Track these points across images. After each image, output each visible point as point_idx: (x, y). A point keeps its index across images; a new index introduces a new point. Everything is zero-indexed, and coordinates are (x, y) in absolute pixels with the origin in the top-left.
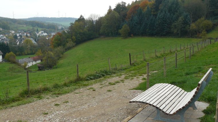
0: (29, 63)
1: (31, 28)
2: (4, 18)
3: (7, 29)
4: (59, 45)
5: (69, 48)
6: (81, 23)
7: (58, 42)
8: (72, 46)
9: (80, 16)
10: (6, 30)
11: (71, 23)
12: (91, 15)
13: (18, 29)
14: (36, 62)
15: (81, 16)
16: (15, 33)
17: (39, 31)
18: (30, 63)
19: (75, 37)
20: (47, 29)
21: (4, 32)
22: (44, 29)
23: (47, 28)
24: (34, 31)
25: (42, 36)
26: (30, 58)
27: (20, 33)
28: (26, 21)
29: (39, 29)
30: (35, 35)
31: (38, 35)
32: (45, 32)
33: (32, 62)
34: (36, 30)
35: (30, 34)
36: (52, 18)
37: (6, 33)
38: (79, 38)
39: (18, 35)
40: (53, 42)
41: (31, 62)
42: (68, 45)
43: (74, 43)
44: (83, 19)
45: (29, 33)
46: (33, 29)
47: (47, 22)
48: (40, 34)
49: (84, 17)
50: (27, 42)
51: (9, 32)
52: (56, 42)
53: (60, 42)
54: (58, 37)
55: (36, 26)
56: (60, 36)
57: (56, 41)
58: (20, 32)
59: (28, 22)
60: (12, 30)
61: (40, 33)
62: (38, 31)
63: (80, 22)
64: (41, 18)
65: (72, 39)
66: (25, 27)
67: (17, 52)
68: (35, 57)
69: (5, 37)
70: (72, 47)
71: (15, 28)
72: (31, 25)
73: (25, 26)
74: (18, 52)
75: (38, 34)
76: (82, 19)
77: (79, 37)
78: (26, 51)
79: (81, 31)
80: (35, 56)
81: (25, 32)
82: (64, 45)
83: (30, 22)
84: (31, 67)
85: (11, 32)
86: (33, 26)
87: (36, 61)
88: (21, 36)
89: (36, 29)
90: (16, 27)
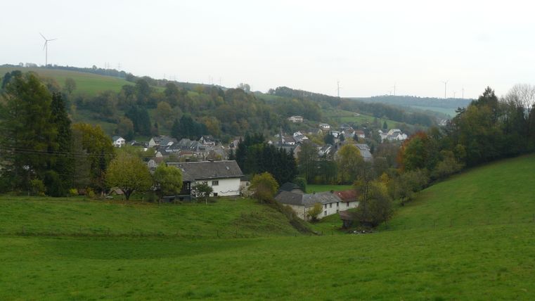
0: (328, 206)
1: (372, 119)
2: (314, 94)
3: (315, 120)
4: (418, 164)
5: (444, 177)
6: (486, 108)
7: (417, 156)
8: (452, 171)
9: (484, 91)
10: (311, 122)
11: (459, 109)
12: (516, 89)
13: (339, 122)
14: (348, 205)
15: (488, 91)
16: (331, 129)
17: (388, 128)
18: (331, 206)
19: (463, 147)
20: (408, 125)
21: (307, 125)
22: (401, 124)
23: (410, 123)
24: (378, 127)
25: (394, 141)
26: (334, 194)
27: (342, 130)
28: (362, 103)
29: (390, 123)
30: (377, 137)
31: (383, 137)
32: (403, 132)
33: (338, 203)
34: (382, 127)
35: (367, 135)
36: (427, 98)
37: (310, 128)
38: (475, 151)
39: (336, 135)
40: (405, 156)
41: (334, 206)
42: (442, 166)
43: (459, 163)
44: (494, 98)
45: (363, 132)
46: (376, 122)
47: (414, 107)
48: (390, 136)
49: (496, 94)
50: (349, 152)
51: (318, 127)
52: (412, 155)
53: (420, 157)
54: (417, 143)
55: (384, 116)
56: (424, 142)
57: (411, 153)
58: (343, 127)
59: (366, 105)
60: (326, 122)
61: (391, 132)
62: (385, 129)
63: (482, 107)
64: (401, 97)
65: (456, 152)
66: (358, 118)
67: (316, 174)
68: (348, 191)
69: (305, 138)
70: (453, 174)
71: (333, 119)
72: (372, 114)
73: (358, 115)
74: (320, 175)
75: (386, 136)
76: (490, 98)
77: (476, 149)
78: (340, 175)
79: (484, 131)
80: (348, 189)
81: (356, 128)
82: (432, 166)
83: (371, 105)
84: (332, 216)
85: (322, 128)
86: (376, 116)
87: (348, 203)
88: (342, 138)
89: (382, 123)
90: (337, 116)
